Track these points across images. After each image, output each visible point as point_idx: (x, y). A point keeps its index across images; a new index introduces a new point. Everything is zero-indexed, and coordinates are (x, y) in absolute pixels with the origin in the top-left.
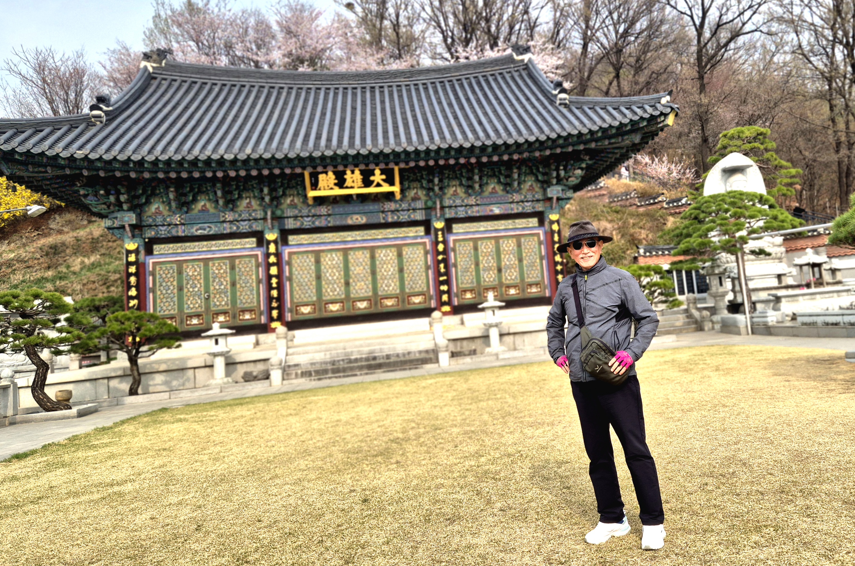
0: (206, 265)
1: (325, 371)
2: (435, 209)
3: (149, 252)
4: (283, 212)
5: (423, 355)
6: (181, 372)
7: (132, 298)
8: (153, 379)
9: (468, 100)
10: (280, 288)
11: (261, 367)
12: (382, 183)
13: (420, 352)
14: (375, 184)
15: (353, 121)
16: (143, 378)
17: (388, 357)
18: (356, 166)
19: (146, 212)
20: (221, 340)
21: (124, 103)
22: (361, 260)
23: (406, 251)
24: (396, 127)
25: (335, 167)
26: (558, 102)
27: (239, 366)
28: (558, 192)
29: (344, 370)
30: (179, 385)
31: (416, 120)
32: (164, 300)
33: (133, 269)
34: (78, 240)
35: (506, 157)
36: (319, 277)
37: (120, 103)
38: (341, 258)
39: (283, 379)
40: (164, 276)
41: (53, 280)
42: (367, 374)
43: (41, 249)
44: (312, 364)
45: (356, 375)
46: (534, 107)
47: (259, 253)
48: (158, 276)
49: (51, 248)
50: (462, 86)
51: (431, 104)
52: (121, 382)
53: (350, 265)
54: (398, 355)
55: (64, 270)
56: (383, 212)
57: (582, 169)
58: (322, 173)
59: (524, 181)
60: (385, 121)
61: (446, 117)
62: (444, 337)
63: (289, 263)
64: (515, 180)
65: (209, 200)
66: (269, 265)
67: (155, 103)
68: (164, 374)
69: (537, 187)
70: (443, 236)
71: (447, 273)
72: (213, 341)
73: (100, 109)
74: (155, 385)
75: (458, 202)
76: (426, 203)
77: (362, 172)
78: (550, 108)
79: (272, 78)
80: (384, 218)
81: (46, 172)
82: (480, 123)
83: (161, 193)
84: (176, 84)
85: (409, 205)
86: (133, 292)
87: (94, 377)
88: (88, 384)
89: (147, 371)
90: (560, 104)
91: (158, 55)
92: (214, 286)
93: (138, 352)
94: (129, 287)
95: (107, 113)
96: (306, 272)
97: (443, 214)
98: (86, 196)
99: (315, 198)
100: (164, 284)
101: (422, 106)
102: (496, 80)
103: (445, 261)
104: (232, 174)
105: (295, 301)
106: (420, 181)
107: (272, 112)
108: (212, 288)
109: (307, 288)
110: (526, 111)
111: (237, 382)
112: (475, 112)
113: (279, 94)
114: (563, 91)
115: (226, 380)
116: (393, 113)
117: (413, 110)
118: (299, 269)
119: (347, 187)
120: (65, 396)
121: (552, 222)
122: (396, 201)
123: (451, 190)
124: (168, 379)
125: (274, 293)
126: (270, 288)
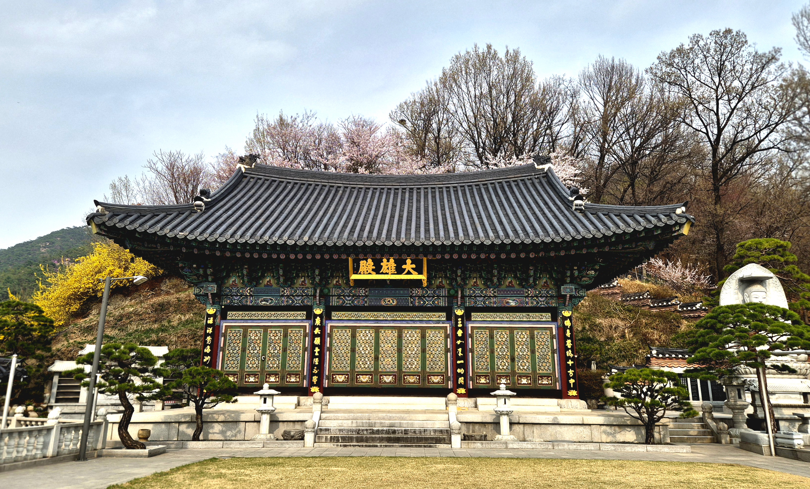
0: (265, 332)
1: (350, 439)
2: (457, 297)
3: (224, 317)
4: (329, 291)
5: (438, 435)
6: (235, 423)
7: (207, 354)
8: (213, 428)
9: (492, 202)
10: (321, 357)
11: (298, 427)
12: (412, 271)
13: (435, 431)
14: (406, 271)
15: (392, 216)
16: (205, 426)
17: (406, 432)
18: (391, 256)
19: (225, 283)
20: (268, 399)
21: (220, 196)
22: (390, 338)
23: (429, 333)
24: (427, 224)
25: (374, 255)
26: (574, 208)
27: (281, 424)
28: (571, 289)
29: (367, 440)
30: (232, 436)
31: (444, 218)
32: (231, 359)
33: (210, 331)
34: (179, 301)
35: (522, 255)
36: (353, 350)
37: (217, 196)
38: (373, 335)
39: (315, 442)
40: (233, 338)
42: (386, 446)
43: (152, 306)
44: (340, 430)
45: (376, 446)
46: (551, 211)
47: (307, 324)
48: (228, 338)
49: (159, 305)
50: (487, 190)
51: (459, 204)
52: (188, 428)
53: (380, 342)
54: (415, 432)
55: (166, 324)
56: (411, 296)
57: (595, 270)
58: (363, 260)
59: (540, 278)
60: (418, 218)
61: (471, 217)
62: (457, 420)
63: (330, 336)
64: (531, 276)
65: (273, 277)
66: (314, 336)
67: (243, 197)
68: (222, 424)
70: (462, 323)
71: (464, 357)
72: (263, 399)
73: (202, 200)
74: (214, 433)
75: (478, 292)
76: (449, 292)
77: (396, 261)
78: (566, 212)
79: (333, 179)
80: (411, 302)
81: (156, 248)
82: (501, 223)
83: (238, 269)
84: (260, 182)
85: (434, 292)
86: (208, 350)
87: (169, 420)
88: (164, 426)
89: (208, 420)
90: (576, 210)
91: (250, 159)
92: (270, 350)
93: (203, 403)
94: (205, 345)
95: (206, 203)
96: (343, 345)
97: (463, 302)
98: (182, 268)
99: (356, 281)
100: (232, 345)
101: (451, 207)
102: (517, 185)
103: (464, 346)
104: (292, 257)
105: (333, 369)
106: (445, 272)
107: (329, 206)
108: (268, 352)
109: (343, 359)
110: (544, 214)
111: (277, 440)
112: (497, 213)
113: (337, 191)
114: (580, 198)
115: (269, 435)
116: (426, 211)
117: (443, 209)
118: (338, 341)
119: (382, 273)
120: (145, 434)
121: (565, 318)
122: (423, 288)
123: (472, 282)
124: (224, 429)
125: (316, 361)
126: (313, 356)
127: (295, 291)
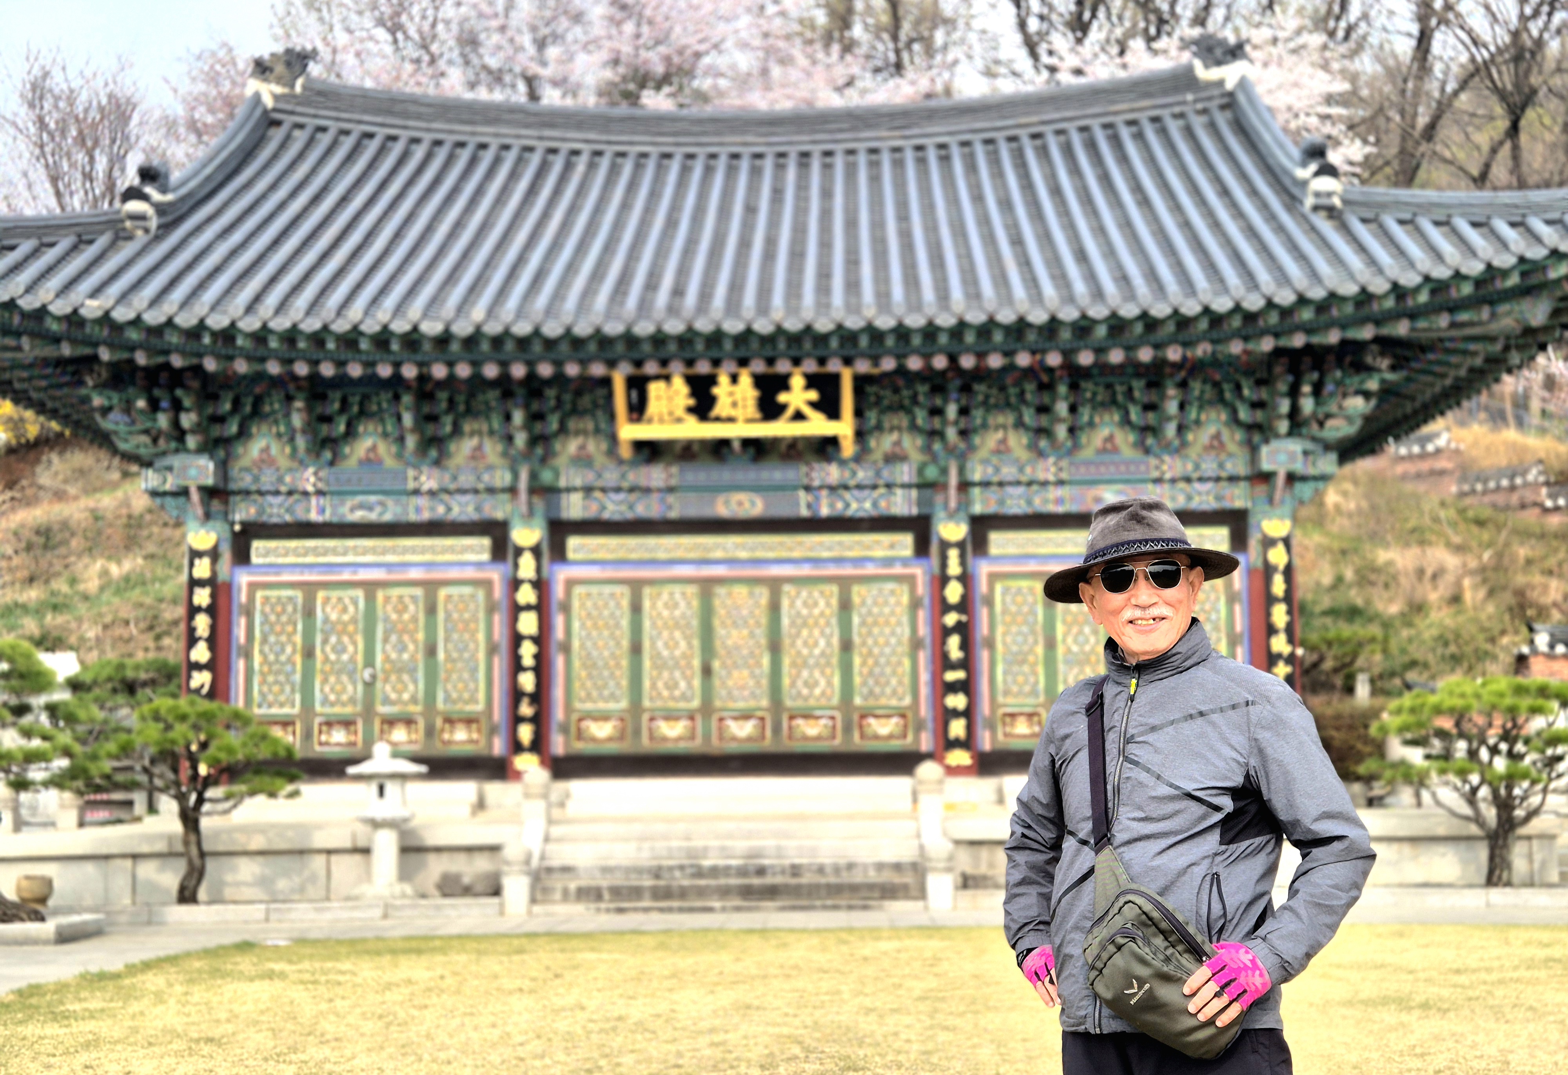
0: (370, 599)
1: (636, 893)
2: (944, 487)
3: (242, 556)
4: (557, 474)
5: (887, 877)
6: (297, 858)
7: (198, 667)
8: (234, 869)
9: (1056, 191)
10: (541, 668)
11: (482, 864)
12: (807, 410)
13: (880, 867)
14: (790, 412)
15: (745, 244)
16: (211, 865)
17: (796, 870)
18: (743, 362)
19: (238, 457)
20: (391, 787)
21: (201, 185)
22: (745, 612)
23: (858, 593)
24: (852, 262)
25: (690, 363)
26: (1309, 201)
27: (432, 858)
28: (1292, 456)
29: (683, 893)
30: (293, 891)
31: (907, 247)
32: (271, 679)
33: (202, 597)
34: (97, 519)
35: (1145, 355)
36: (636, 649)
37: (192, 184)
38: (695, 603)
39: (533, 901)
40: (273, 618)
41: (38, 611)
42: (738, 909)
43: (16, 534)
44: (606, 870)
45: (710, 910)
46: (1238, 213)
47: (496, 575)
48: (258, 619)
49: (38, 532)
50: (1043, 153)
51: (953, 201)
52: (161, 870)
53: (716, 623)
54: (821, 870)
55: (65, 588)
56: (808, 488)
57: (1367, 395)
58: (657, 377)
59: (1198, 422)
60: (825, 245)
61: (989, 240)
62: (945, 834)
63: (566, 608)
64: (1169, 419)
65: (385, 435)
66: (516, 609)
67: (274, 187)
68: (260, 859)
69: (1233, 439)
70: (963, 562)
71: (967, 663)
72: (374, 788)
73: (145, 197)
74: (238, 884)
75: (1008, 472)
76: (921, 471)
77: (759, 381)
78: (1285, 217)
79: (554, 127)
80: (809, 506)
81: (19, 349)
82: (1081, 256)
83: (274, 412)
84: (325, 140)
85: (878, 474)
86: (201, 653)
87: (104, 851)
88: (90, 868)
89: (221, 848)
90: (1316, 208)
91: (288, 64)
92: (387, 653)
93: (201, 800)
94: (192, 640)
95: (161, 210)
96: (606, 633)
97: (965, 504)
98: (106, 411)
99: (640, 446)
100: (272, 639)
101: (928, 208)
102: (1139, 136)
103: (964, 630)
104: (439, 371)
105: (577, 705)
106: (909, 412)
107: (546, 215)
108: (381, 657)
109: (606, 673)
110: (1216, 225)
111: (424, 896)
112: (1070, 228)
113: (568, 167)
114: (1328, 170)
115: (398, 888)
116: (851, 224)
117: (903, 217)
118: (588, 623)
119: (718, 419)
120: (37, 890)
121: (1268, 543)
122: (843, 463)
123: (992, 439)
124: (267, 871)
125: (527, 681)
126: (517, 666)
127: (455, 478)
